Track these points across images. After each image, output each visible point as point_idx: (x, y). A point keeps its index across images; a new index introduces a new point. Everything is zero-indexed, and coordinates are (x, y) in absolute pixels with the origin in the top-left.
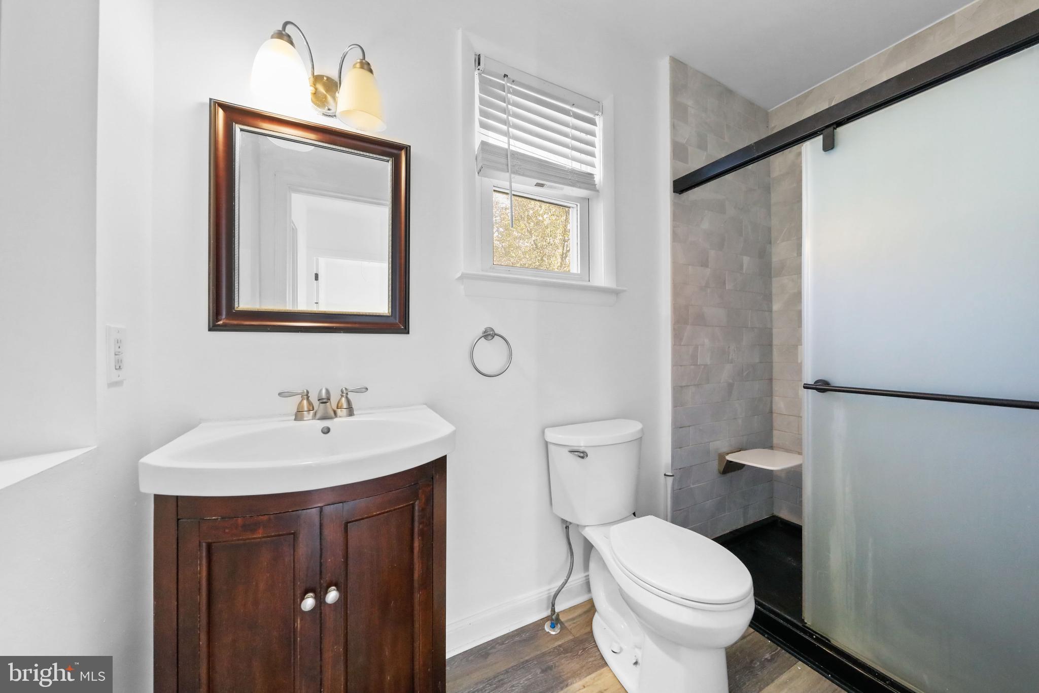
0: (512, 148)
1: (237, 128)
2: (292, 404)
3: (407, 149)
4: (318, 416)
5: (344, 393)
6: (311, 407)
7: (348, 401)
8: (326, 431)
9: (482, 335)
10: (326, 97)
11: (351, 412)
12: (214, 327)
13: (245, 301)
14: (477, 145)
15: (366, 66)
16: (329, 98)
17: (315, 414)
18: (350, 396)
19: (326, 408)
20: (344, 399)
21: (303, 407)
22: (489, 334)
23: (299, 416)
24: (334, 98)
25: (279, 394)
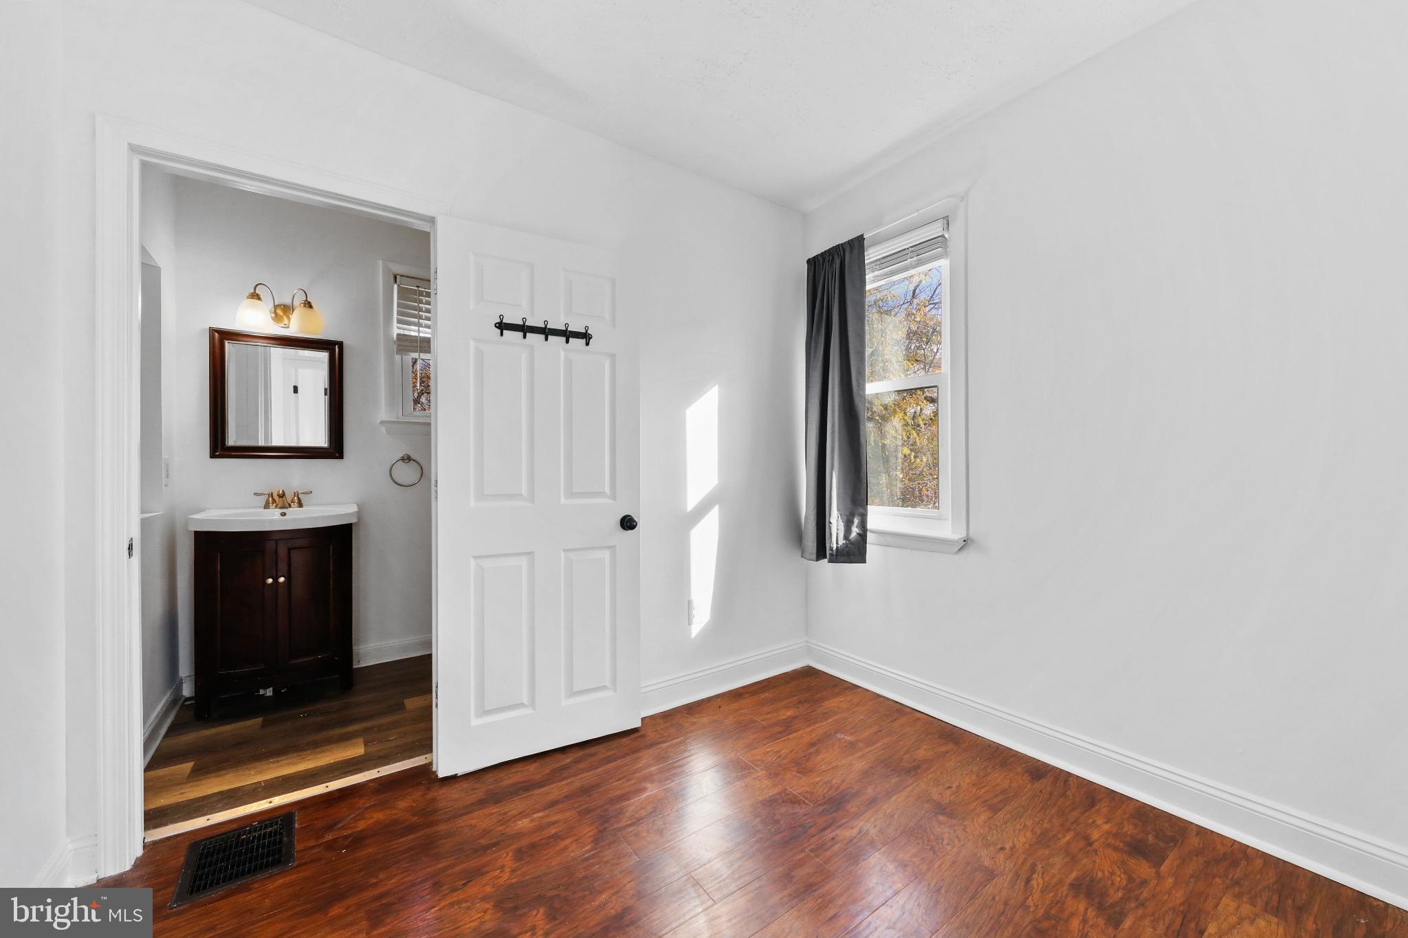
0: (421, 335)
1: (226, 343)
2: (263, 499)
3: (341, 344)
4: (279, 506)
5: (297, 494)
6: (274, 501)
7: (299, 499)
8: (284, 514)
9: (400, 458)
10: (283, 317)
11: (300, 505)
12: (213, 456)
13: (232, 441)
14: (395, 336)
15: (308, 305)
16: (285, 318)
17: (277, 505)
18: (301, 496)
19: (283, 502)
20: (296, 498)
21: (269, 502)
22: (407, 459)
23: (267, 506)
24: (289, 319)
25: (254, 494)
